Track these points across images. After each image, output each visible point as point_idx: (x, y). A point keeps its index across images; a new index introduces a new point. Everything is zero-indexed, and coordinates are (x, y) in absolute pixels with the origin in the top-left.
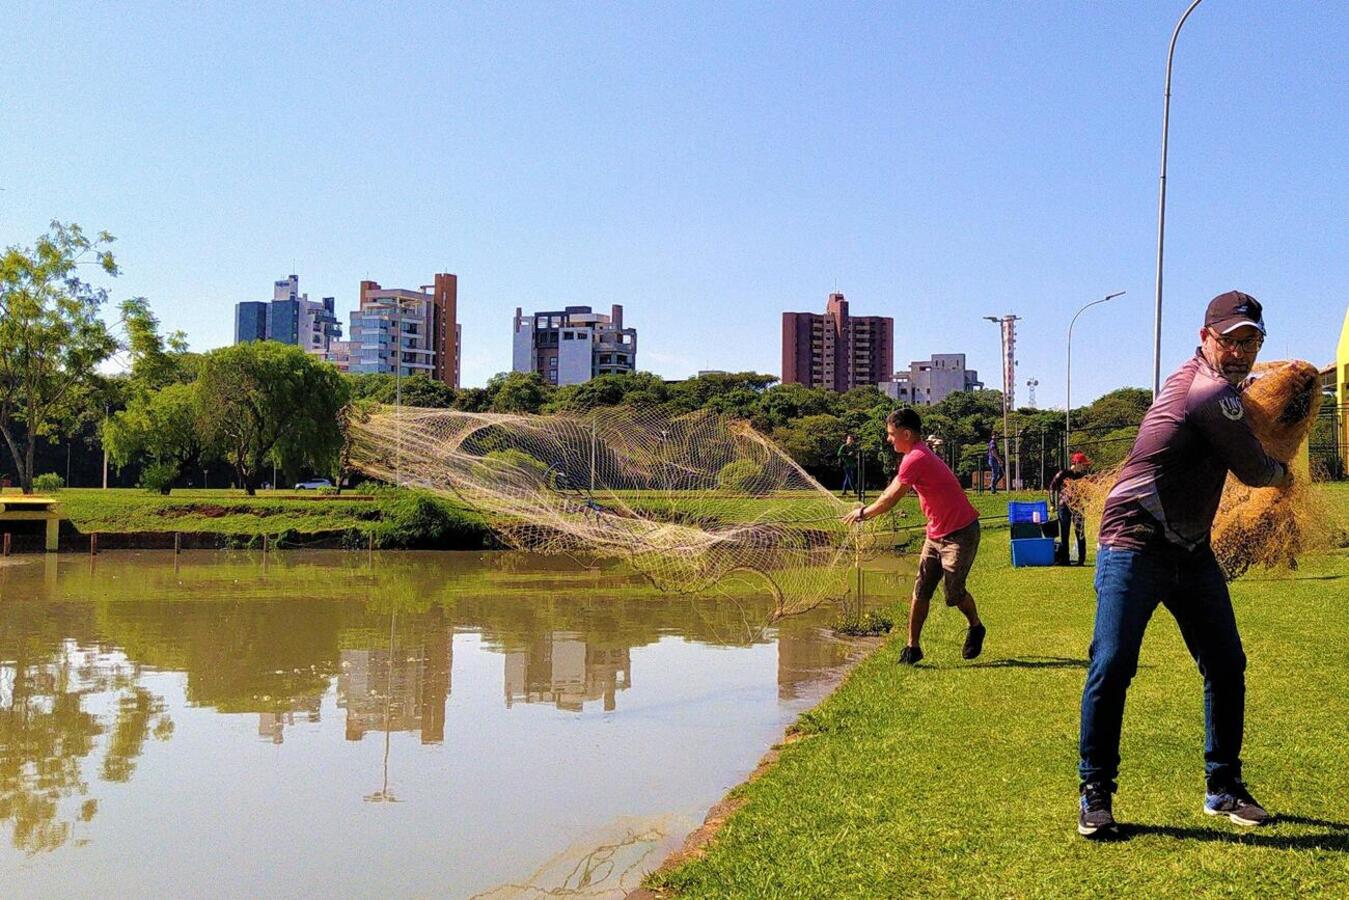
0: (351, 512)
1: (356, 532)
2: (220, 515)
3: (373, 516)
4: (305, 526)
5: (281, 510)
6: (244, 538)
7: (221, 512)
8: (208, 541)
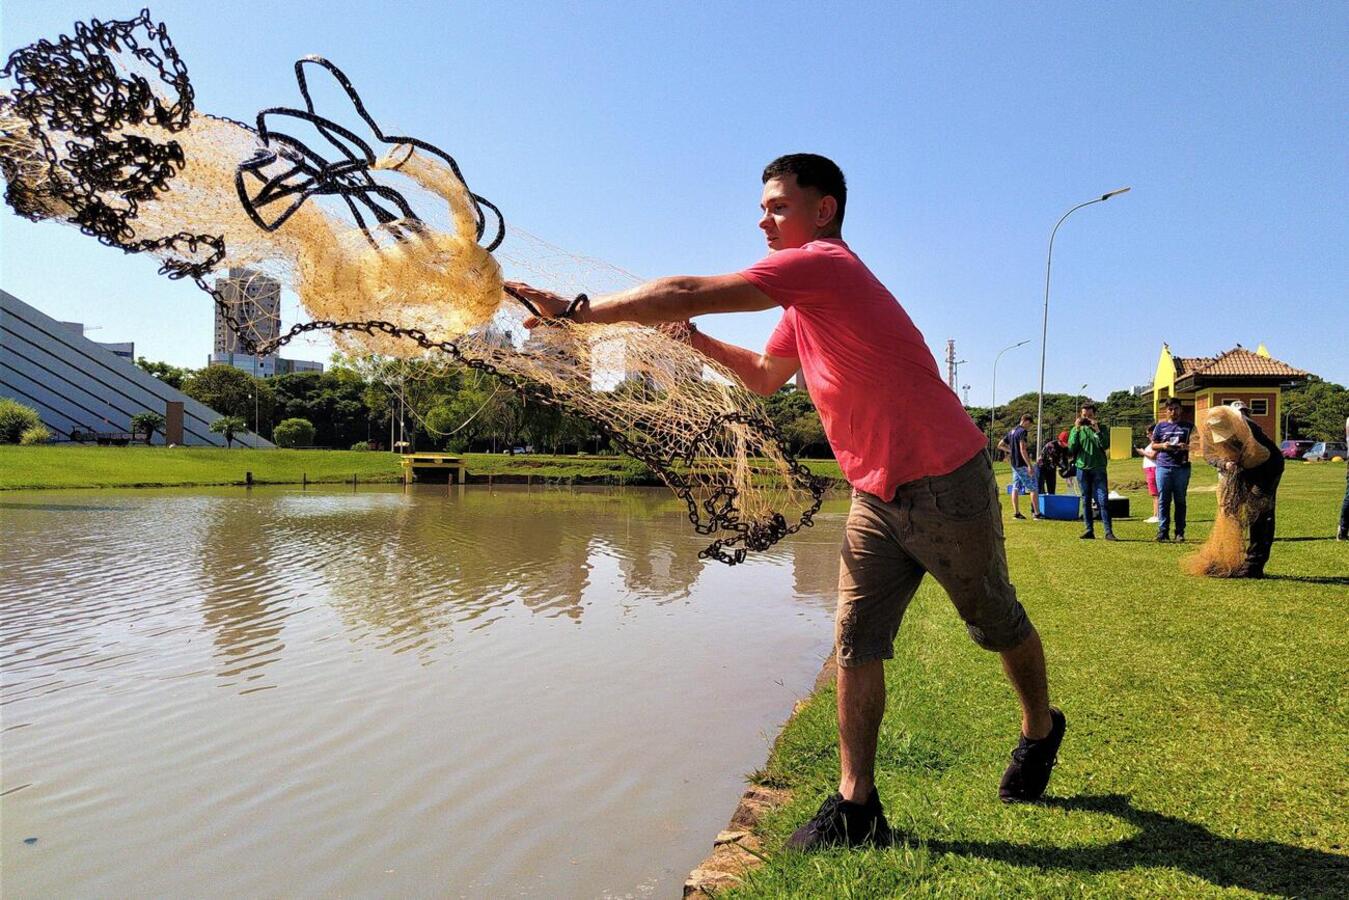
0: (607, 466)
1: (611, 476)
2: (540, 466)
3: (618, 468)
4: (585, 473)
5: (570, 465)
6: (555, 479)
7: (541, 465)
8: (537, 480)
